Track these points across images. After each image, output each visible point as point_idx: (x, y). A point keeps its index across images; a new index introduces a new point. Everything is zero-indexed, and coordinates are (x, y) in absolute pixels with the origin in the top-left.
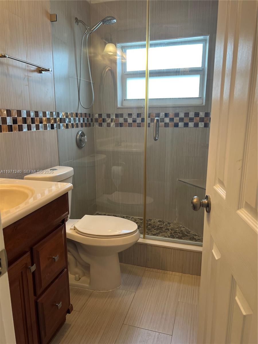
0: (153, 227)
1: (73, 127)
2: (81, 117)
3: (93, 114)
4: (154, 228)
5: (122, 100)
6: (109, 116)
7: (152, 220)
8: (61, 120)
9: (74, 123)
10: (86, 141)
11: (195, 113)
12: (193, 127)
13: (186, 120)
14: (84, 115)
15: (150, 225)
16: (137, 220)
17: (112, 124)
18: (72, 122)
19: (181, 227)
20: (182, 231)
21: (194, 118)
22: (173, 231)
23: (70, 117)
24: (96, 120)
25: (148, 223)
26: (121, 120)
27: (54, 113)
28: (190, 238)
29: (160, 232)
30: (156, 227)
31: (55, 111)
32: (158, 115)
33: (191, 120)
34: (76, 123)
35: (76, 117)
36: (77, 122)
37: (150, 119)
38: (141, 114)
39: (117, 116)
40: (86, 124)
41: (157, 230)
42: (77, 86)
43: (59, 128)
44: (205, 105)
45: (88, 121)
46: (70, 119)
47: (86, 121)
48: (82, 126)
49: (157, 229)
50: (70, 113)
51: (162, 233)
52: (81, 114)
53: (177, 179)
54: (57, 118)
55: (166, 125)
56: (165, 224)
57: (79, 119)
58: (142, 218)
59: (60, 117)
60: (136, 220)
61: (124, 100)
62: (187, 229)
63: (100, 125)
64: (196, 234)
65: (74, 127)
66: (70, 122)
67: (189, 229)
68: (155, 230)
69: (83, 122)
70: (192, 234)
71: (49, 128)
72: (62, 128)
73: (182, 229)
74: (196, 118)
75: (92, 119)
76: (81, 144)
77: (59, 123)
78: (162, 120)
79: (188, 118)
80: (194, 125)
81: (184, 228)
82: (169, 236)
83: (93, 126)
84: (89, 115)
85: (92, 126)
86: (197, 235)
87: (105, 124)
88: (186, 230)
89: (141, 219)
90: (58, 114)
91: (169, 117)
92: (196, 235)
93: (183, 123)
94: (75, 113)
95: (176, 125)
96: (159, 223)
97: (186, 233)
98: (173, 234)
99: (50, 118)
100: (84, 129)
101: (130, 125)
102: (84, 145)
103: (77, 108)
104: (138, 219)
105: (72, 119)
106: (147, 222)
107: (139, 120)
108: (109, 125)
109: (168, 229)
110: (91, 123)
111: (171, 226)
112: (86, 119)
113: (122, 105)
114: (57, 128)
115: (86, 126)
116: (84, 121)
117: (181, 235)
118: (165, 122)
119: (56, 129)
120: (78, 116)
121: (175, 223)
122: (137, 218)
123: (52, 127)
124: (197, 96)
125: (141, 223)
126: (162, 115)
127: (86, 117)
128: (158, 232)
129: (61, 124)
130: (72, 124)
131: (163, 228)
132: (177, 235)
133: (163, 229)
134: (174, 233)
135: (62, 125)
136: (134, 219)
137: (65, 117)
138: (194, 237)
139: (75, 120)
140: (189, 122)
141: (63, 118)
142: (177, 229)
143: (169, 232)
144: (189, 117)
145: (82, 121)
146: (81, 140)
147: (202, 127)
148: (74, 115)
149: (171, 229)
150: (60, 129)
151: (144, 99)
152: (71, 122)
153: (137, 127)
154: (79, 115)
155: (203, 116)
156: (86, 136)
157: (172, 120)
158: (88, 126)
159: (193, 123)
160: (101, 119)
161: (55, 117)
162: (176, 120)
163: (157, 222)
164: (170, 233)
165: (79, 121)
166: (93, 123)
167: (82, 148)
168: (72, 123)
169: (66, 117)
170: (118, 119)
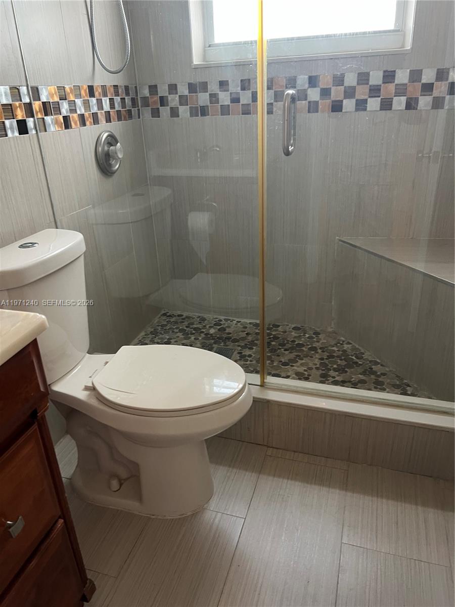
0: (283, 345)
1: (83, 123)
2: (105, 95)
3: (136, 87)
4: (285, 347)
5: (205, 47)
6: (173, 88)
7: (279, 326)
8: (47, 108)
9: (86, 114)
10: (120, 156)
11: (385, 72)
12: (379, 109)
13: (362, 92)
14: (112, 90)
15: (276, 338)
16: (248, 326)
17: (184, 111)
18: (81, 110)
19: (343, 342)
20: (345, 351)
21: (381, 85)
22: (325, 355)
23: (72, 98)
24: (146, 102)
25: (271, 334)
26: (203, 99)
27: (24, 90)
28: (363, 370)
29: (297, 356)
30: (288, 343)
31: (25, 84)
32: (292, 83)
33: (375, 91)
34: (92, 111)
35: (90, 97)
36: (95, 109)
37: (272, 92)
38: (249, 80)
39: (192, 88)
40: (118, 112)
41: (290, 353)
42: (85, 12)
43: (43, 128)
44: (412, 48)
45: (124, 105)
46: (72, 104)
47: (118, 107)
48: (108, 120)
49: (291, 350)
50: (70, 89)
51: (302, 360)
52: (104, 87)
53: (337, 238)
54: (33, 102)
55: (313, 107)
56: (307, 336)
57: (99, 102)
58: (258, 322)
59: (44, 98)
60: (246, 327)
61: (208, 45)
62: (357, 346)
63: (156, 113)
64: (378, 360)
65: (88, 123)
66: (73, 111)
67: (360, 348)
68: (287, 352)
69: (111, 108)
70: (367, 360)
71: (13, 132)
72: (52, 128)
73: (346, 347)
74: (387, 85)
75: (134, 101)
76: (110, 165)
77: (40, 116)
78: (303, 95)
79: (366, 86)
80: (381, 104)
81: (351, 344)
82: (318, 366)
83: (139, 118)
84: (127, 88)
85: (137, 117)
86: (378, 363)
87: (165, 111)
88: (354, 349)
89: (256, 325)
90: (35, 93)
91: (319, 87)
92: (376, 363)
93: (354, 101)
94: (85, 87)
95: (337, 107)
96: (295, 333)
97: (354, 357)
98: (327, 361)
99: (11, 105)
100: (116, 127)
101: (225, 110)
102: (117, 166)
103: (91, 73)
104: (250, 323)
105: (79, 102)
106: (268, 331)
107: (245, 98)
108: (174, 113)
109: (314, 349)
110: (133, 109)
111: (320, 339)
112: (117, 100)
113: (204, 58)
114: (37, 131)
115: (119, 119)
116: (112, 105)
117: (344, 363)
118: (309, 99)
119: (34, 132)
120: (96, 94)
121: (330, 332)
122: (248, 322)
123: (22, 128)
124: (391, 26)
125: (257, 334)
126: (302, 80)
127: (118, 96)
128: (292, 356)
129: (48, 119)
130: (82, 117)
131: (303, 345)
132: (336, 363)
133: (304, 348)
134: (329, 357)
135: (52, 120)
136: (241, 324)
137: (56, 99)
138: (373, 367)
139: (86, 104)
140: (370, 97)
141: (51, 101)
142: (335, 348)
143: (317, 356)
144: (368, 84)
145: (106, 106)
146: (108, 156)
147: (400, 109)
148: (83, 93)
149: (321, 348)
150: (46, 131)
151: (256, 42)
152: (76, 110)
153: (242, 114)
154: (97, 90)
155: (406, 81)
156: (119, 144)
157: (325, 93)
158: (125, 117)
159: (379, 99)
160: (156, 98)
161: (28, 101)
162: (337, 93)
163: (291, 332)
164: (320, 359)
165: (100, 106)
166: (139, 110)
167: (114, 173)
168: (79, 112)
169: (60, 100)
170: (197, 95)
